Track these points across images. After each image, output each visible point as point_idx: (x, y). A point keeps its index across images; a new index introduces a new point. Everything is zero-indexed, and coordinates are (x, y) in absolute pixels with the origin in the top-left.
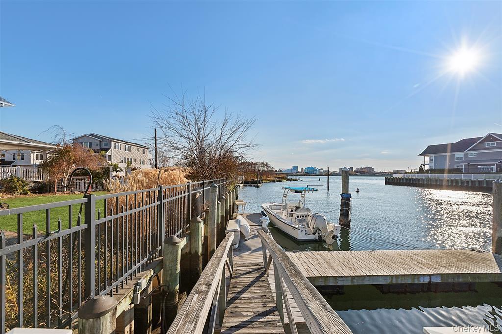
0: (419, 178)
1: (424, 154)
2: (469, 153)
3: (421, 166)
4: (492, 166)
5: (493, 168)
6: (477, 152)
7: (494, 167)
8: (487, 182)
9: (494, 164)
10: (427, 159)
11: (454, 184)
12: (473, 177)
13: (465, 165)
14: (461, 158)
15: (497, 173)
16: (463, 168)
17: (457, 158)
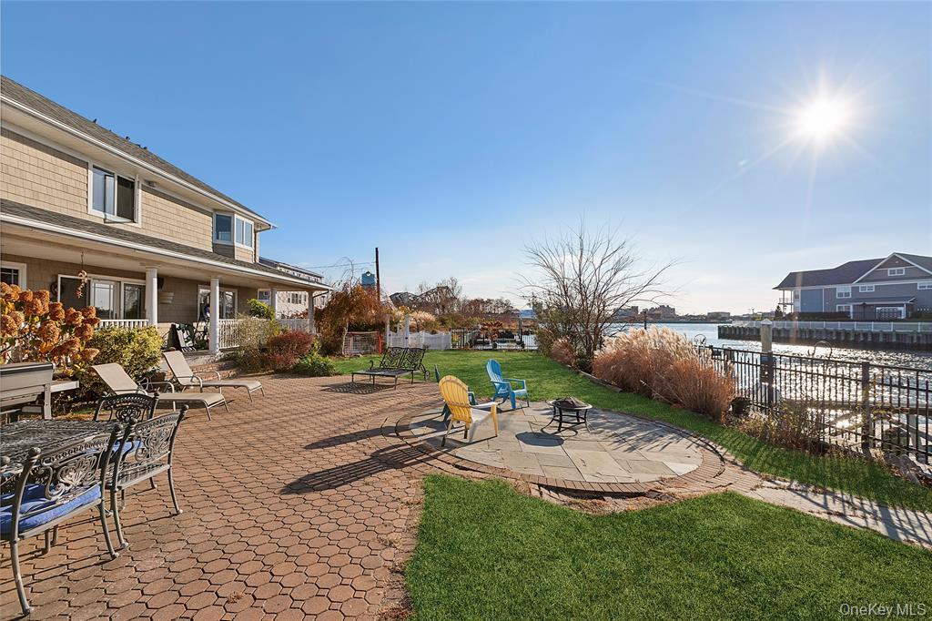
0: (779, 328)
1: (782, 286)
2: (861, 285)
3: (778, 307)
4: (900, 308)
5: (901, 312)
6: (873, 285)
7: (902, 309)
8: (898, 335)
9: (902, 305)
10: (788, 294)
11: (843, 338)
12: (873, 327)
13: (854, 306)
14: (847, 294)
15: (908, 319)
16: (851, 310)
17: (841, 295)
